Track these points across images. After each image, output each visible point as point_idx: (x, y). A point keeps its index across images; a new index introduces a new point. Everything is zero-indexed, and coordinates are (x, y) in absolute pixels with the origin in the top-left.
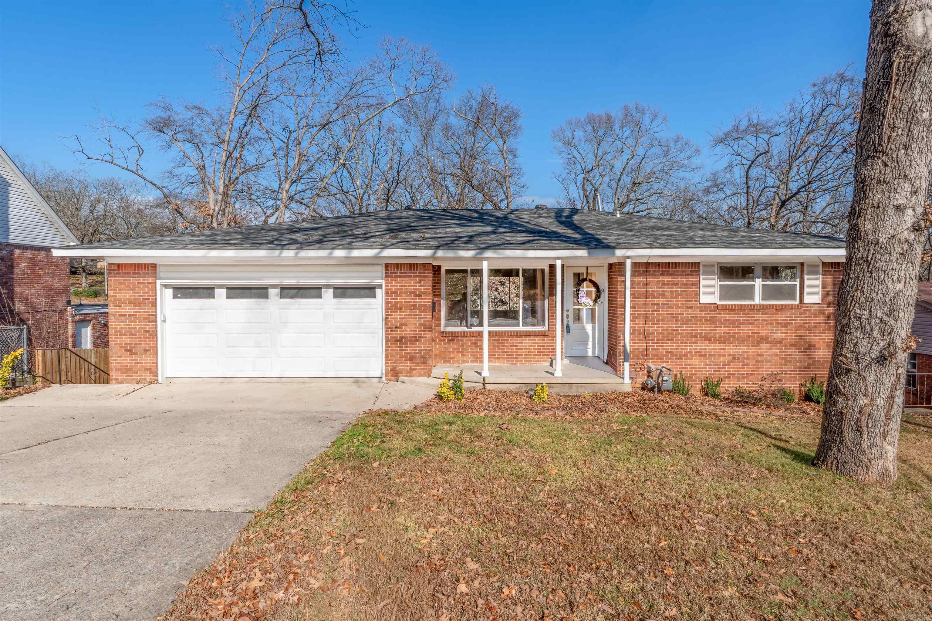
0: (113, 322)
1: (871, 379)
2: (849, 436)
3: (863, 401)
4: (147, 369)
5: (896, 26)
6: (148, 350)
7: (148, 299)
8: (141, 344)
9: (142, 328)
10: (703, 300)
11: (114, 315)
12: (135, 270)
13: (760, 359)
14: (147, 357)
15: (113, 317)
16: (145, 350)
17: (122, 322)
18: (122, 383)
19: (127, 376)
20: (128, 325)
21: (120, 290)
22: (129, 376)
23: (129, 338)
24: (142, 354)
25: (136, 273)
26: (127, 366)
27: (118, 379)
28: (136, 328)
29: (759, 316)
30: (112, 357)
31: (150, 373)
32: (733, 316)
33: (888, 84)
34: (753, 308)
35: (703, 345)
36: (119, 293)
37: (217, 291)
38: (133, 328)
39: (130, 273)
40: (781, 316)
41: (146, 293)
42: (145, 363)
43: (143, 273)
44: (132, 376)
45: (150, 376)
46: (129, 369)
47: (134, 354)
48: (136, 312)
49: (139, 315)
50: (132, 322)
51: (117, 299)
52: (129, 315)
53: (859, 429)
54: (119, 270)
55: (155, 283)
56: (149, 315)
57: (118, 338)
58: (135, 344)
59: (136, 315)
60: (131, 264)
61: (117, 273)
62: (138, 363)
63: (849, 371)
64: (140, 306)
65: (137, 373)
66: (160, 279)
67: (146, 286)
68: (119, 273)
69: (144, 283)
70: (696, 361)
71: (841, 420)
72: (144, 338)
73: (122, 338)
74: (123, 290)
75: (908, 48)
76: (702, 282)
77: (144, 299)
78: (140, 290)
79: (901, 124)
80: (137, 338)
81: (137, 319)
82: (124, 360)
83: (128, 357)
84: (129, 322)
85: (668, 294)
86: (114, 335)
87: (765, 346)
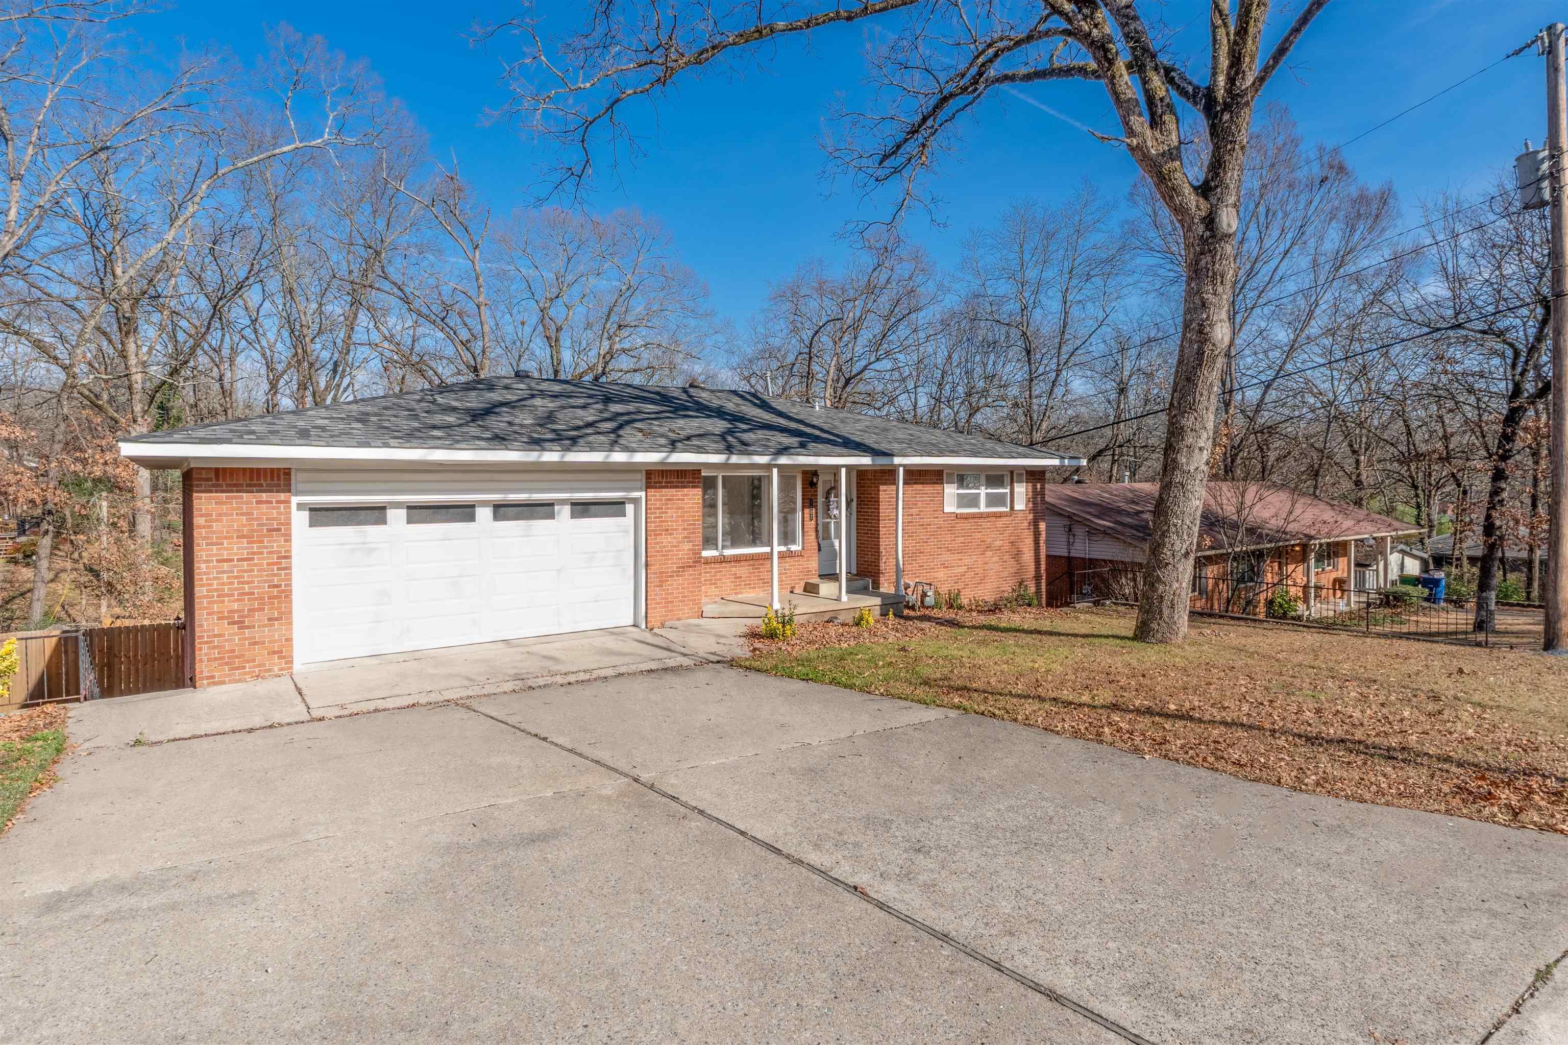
0: (205, 573)
1: (1181, 569)
2: (1166, 612)
3: (1176, 585)
4: (274, 653)
5: (1208, 329)
6: (276, 619)
7: (279, 530)
8: (263, 609)
9: (266, 581)
10: (947, 510)
11: (207, 562)
12: (251, 479)
13: (987, 567)
14: (275, 630)
15: (203, 566)
16: (269, 619)
17: (223, 572)
18: (223, 683)
19: (233, 669)
20: (236, 577)
21: (220, 515)
22: (238, 668)
23: (238, 600)
24: (265, 626)
25: (255, 485)
26: (233, 651)
27: (213, 677)
28: (253, 582)
29: (985, 524)
30: (202, 637)
31: (280, 658)
32: (967, 525)
33: (1201, 365)
34: (981, 516)
35: (946, 557)
36: (217, 521)
37: (390, 513)
38: (248, 583)
39: (242, 485)
40: (1000, 523)
41: (274, 519)
42: (271, 642)
43: (268, 485)
44: (244, 668)
45: (280, 663)
46: (237, 657)
47: (248, 627)
48: (253, 553)
49: (259, 559)
50: (245, 571)
51: (214, 532)
52: (239, 560)
53: (1172, 607)
54: (217, 479)
55: (288, 502)
56: (278, 558)
57: (215, 602)
58: (249, 610)
59: (253, 559)
60: (244, 469)
61: (213, 486)
62: (255, 643)
63: (1167, 564)
64: (262, 542)
65: (254, 661)
66: (298, 493)
67: (274, 508)
68: (217, 485)
69: (271, 502)
70: (941, 574)
71: (1161, 602)
72: (269, 598)
73: (223, 602)
74: (226, 515)
75: (1214, 345)
76: (946, 491)
77: (269, 530)
78: (263, 514)
79: (1205, 393)
80: (256, 599)
81: (256, 565)
82: (227, 641)
83: (237, 634)
84: (238, 571)
85: (920, 504)
86: (206, 597)
87: (989, 554)
